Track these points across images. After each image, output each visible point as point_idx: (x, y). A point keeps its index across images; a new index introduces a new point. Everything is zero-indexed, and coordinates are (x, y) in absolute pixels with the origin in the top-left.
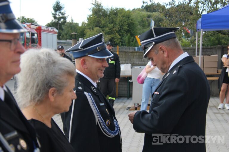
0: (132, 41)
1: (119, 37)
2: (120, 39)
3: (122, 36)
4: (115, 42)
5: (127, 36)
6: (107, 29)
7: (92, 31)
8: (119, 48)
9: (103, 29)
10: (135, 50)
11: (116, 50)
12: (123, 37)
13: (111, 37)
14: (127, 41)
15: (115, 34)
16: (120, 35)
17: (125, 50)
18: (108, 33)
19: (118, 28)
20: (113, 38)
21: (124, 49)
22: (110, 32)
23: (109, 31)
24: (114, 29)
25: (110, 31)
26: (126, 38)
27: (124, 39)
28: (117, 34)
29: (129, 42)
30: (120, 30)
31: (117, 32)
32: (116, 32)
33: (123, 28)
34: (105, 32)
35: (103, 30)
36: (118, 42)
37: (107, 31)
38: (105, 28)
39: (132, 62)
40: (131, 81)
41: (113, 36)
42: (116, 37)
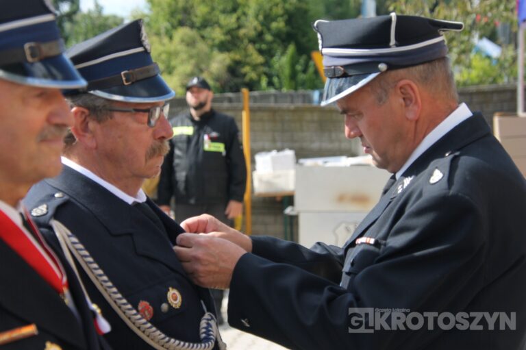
0: (305, 71)
1: (260, 59)
2: (263, 64)
3: (268, 53)
4: (245, 75)
5: (283, 53)
6: (218, 35)
7: (166, 40)
8: (250, 97)
10: (310, 100)
11: (240, 105)
12: (272, 56)
14: (287, 71)
15: (245, 49)
16: (261, 52)
17: (276, 101)
18: (223, 47)
19: (256, 29)
20: (238, 64)
21: (272, 99)
22: (229, 42)
23: (223, 38)
24: (242, 32)
25: (228, 38)
26: (282, 61)
27: (277, 66)
28: (251, 49)
29: (293, 76)
30: (260, 35)
31: (252, 41)
32: (246, 41)
33: (269, 29)
34: (210, 42)
35: (203, 37)
36: (253, 75)
37: (217, 42)
38: (209, 29)
39: (297, 145)
40: (293, 213)
41: (238, 57)
42: (248, 60)
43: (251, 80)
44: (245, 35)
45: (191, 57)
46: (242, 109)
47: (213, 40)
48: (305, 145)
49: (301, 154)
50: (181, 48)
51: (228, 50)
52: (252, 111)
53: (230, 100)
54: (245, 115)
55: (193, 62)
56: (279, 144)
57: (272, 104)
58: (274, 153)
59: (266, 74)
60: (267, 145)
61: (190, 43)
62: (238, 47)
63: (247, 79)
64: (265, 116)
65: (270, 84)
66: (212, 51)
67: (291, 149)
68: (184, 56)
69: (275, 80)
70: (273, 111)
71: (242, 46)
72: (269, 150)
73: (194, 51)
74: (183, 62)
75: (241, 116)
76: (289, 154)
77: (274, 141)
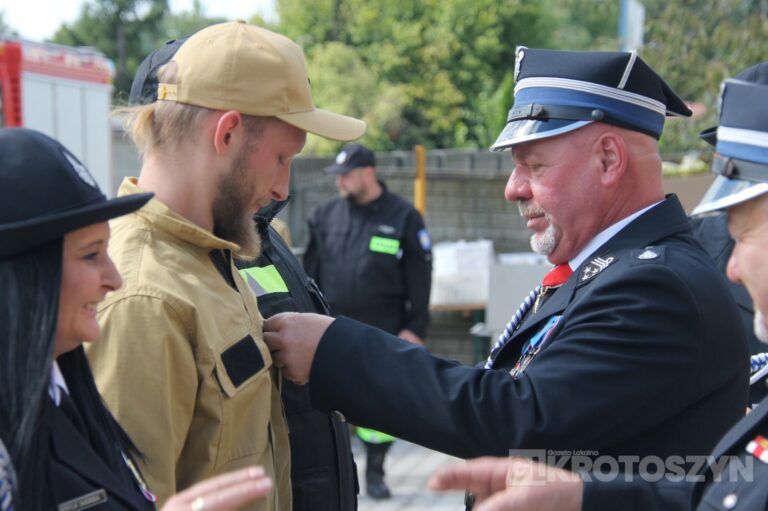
1: (459, 97)
2: (461, 105)
3: (470, 88)
4: (430, 122)
6: (389, 56)
9: (368, 52)
11: (413, 170)
12: (476, 92)
13: (408, 94)
14: (500, 117)
15: (433, 81)
16: (454, 80)
18: (397, 76)
19: (451, 47)
20: (419, 101)
21: (467, 162)
22: (406, 67)
23: (397, 61)
24: (429, 52)
25: (405, 61)
26: (493, 101)
27: (484, 108)
28: (443, 80)
30: (458, 57)
31: (442, 66)
32: (434, 67)
33: (472, 48)
34: (375, 68)
35: (365, 60)
36: (444, 123)
37: (387, 67)
38: (375, 47)
39: (497, 233)
40: (485, 333)
41: (420, 92)
42: (437, 97)
43: (441, 129)
44: (433, 57)
45: (344, 90)
46: (414, 177)
47: (382, 64)
48: (509, 233)
49: (501, 247)
50: (328, 75)
51: (405, 81)
52: (431, 179)
53: (400, 163)
54: (419, 186)
55: (348, 98)
56: (469, 231)
57: (465, 169)
58: (461, 245)
59: (464, 121)
60: (451, 231)
61: (344, 69)
62: (422, 77)
63: (434, 129)
64: (450, 187)
65: (471, 136)
66: (378, 82)
67: (487, 238)
68: (333, 90)
69: (479, 130)
70: (462, 181)
71: (428, 76)
72: (455, 240)
73: (350, 81)
74: (331, 99)
75: (413, 187)
76: (484, 246)
77: (462, 225)
